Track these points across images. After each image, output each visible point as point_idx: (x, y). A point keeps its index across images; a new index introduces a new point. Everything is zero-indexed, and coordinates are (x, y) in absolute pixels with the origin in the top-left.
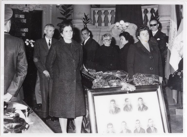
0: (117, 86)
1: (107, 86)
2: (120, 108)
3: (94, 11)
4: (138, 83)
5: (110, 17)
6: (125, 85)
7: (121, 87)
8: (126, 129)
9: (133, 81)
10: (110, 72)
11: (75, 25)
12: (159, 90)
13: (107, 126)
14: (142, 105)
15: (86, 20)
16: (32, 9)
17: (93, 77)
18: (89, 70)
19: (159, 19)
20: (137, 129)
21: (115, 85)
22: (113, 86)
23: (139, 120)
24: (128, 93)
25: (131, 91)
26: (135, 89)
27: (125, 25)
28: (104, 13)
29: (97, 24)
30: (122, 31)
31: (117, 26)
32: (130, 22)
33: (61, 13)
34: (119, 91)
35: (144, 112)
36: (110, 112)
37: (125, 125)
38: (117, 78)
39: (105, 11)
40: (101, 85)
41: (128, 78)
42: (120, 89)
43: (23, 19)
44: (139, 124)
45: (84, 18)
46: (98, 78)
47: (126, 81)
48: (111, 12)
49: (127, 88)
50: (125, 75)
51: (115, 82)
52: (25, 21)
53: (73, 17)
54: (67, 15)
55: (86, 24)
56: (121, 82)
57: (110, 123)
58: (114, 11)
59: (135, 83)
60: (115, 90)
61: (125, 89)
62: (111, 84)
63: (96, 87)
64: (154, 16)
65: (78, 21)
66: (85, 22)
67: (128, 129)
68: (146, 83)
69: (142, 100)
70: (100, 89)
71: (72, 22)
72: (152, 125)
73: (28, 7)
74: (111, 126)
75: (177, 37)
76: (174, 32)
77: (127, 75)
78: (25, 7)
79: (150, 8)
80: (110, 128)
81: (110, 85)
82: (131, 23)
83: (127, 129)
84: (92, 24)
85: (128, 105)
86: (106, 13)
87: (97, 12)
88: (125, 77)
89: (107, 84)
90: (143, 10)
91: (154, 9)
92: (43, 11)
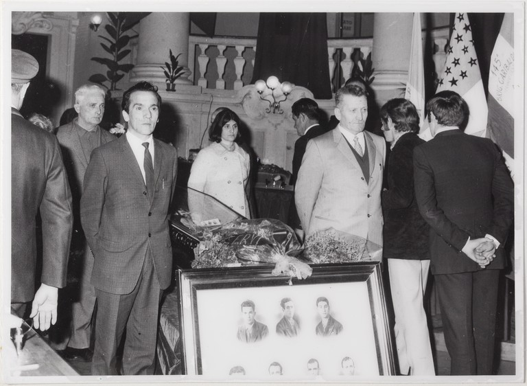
0: (262, 265)
1: (233, 262)
2: (266, 327)
3: (196, 46)
4: (318, 256)
5: (239, 64)
7: (272, 267)
9: (305, 249)
10: (242, 224)
12: (374, 277)
13: (230, 374)
14: (326, 317)
15: (173, 70)
17: (194, 236)
18: (182, 214)
19: (373, 78)
21: (255, 259)
22: (249, 263)
23: (317, 361)
24: (291, 283)
25: (300, 278)
26: (310, 274)
27: (282, 90)
28: (224, 51)
29: (202, 83)
30: (271, 106)
31: (258, 92)
33: (102, 45)
34: (265, 276)
35: (332, 339)
36: (239, 337)
37: (277, 372)
38: (263, 242)
39: (227, 47)
40: (217, 258)
41: (292, 242)
42: (271, 273)
44: (317, 371)
45: (167, 65)
46: (209, 239)
47: (287, 250)
48: (243, 53)
49: (290, 269)
50: (285, 233)
51: (255, 250)
53: (136, 59)
54: (119, 53)
55: (172, 82)
56: (272, 253)
57: (237, 368)
58: (252, 48)
59: (310, 256)
60: (255, 274)
61: (282, 272)
62: (246, 258)
63: (204, 266)
64: (361, 69)
66: (170, 74)
68: (339, 258)
69: (328, 303)
70: (213, 269)
71: (134, 72)
72: (353, 373)
74: (241, 374)
77: (290, 234)
79: (351, 46)
81: (240, 259)
82: (296, 84)
84: (189, 80)
85: (289, 318)
86: (230, 52)
87: (206, 50)
88: (284, 240)
89: (234, 256)
90: (331, 51)
91: (361, 50)
92: (51, 35)
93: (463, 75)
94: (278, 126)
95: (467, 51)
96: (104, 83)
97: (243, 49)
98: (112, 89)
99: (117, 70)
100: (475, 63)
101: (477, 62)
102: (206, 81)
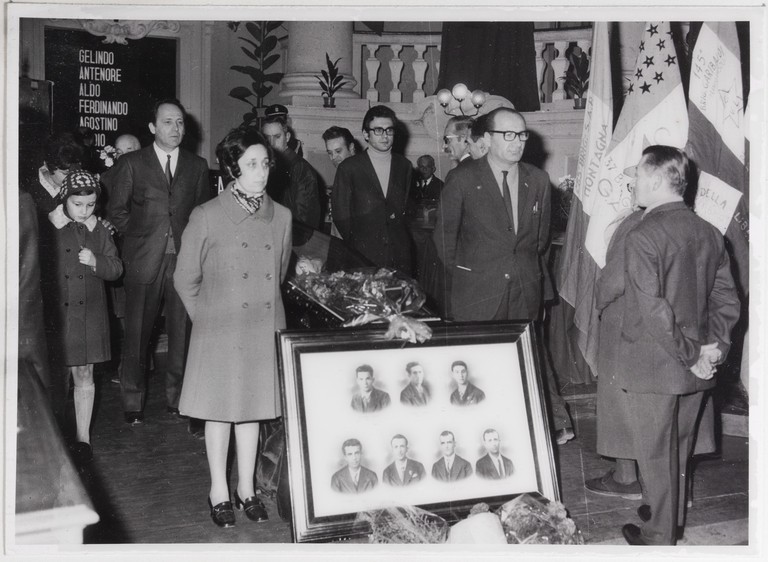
2: (387, 395)
3: (363, 46)
5: (419, 69)
8: (405, 457)
11: (291, 97)
12: (526, 336)
13: (343, 449)
14: (464, 384)
15: (332, 80)
16: (138, 34)
20: (442, 460)
23: (450, 433)
27: (472, 101)
28: (399, 53)
29: (373, 95)
31: (442, 104)
36: (353, 405)
37: (401, 446)
39: (403, 47)
43: (108, 66)
44: (450, 445)
45: (324, 73)
48: (424, 53)
52: (118, 75)
54: (265, 59)
55: (330, 95)
57: (352, 440)
58: (436, 46)
65: (305, 82)
66: (328, 85)
67: (415, 459)
69: (466, 367)
72: (497, 448)
73: (122, 24)
74: (357, 448)
75: (608, 157)
76: (601, 139)
78: (114, 23)
80: (351, 454)
83: (410, 458)
84: (355, 93)
85: (417, 384)
87: (376, 52)
90: (539, 47)
91: (579, 45)
92: (179, 39)
93: (659, 77)
95: (663, 46)
96: (248, 99)
97: (424, 49)
98: (258, 107)
99: (263, 81)
100: (673, 62)
101: (676, 60)
102: (376, 93)
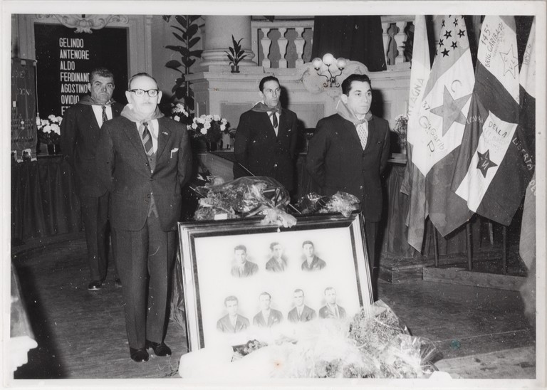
2: (256, 265)
3: (259, 30)
6: (271, 215)
7: (263, 217)
8: (269, 308)
11: (208, 66)
12: (356, 223)
13: (225, 303)
15: (237, 53)
16: (99, 26)
20: (294, 310)
23: (301, 290)
24: (279, 230)
25: (286, 226)
26: (295, 223)
28: (285, 34)
29: (266, 63)
30: (328, 81)
31: (315, 69)
32: (352, 57)
33: (174, 34)
35: (317, 273)
36: (232, 273)
37: (267, 300)
39: (287, 29)
42: (260, 223)
43: (80, 49)
44: (301, 299)
45: (230, 49)
48: (303, 33)
49: (278, 219)
50: (274, 190)
52: (87, 55)
55: (236, 64)
57: (231, 297)
58: (311, 28)
60: (251, 224)
61: (270, 222)
65: (218, 55)
66: (234, 58)
67: (276, 309)
69: (313, 246)
71: (203, 58)
72: (334, 300)
73: (87, 19)
74: (235, 302)
75: (424, 101)
76: (416, 88)
78: (82, 19)
80: (230, 307)
82: (351, 59)
83: (273, 308)
84: (253, 62)
85: (278, 258)
87: (268, 33)
88: (273, 196)
90: (385, 26)
92: (128, 28)
93: (454, 45)
94: (336, 99)
95: (457, 23)
96: (178, 68)
97: (302, 30)
98: (186, 74)
99: (189, 56)
100: (464, 34)
102: (269, 62)
